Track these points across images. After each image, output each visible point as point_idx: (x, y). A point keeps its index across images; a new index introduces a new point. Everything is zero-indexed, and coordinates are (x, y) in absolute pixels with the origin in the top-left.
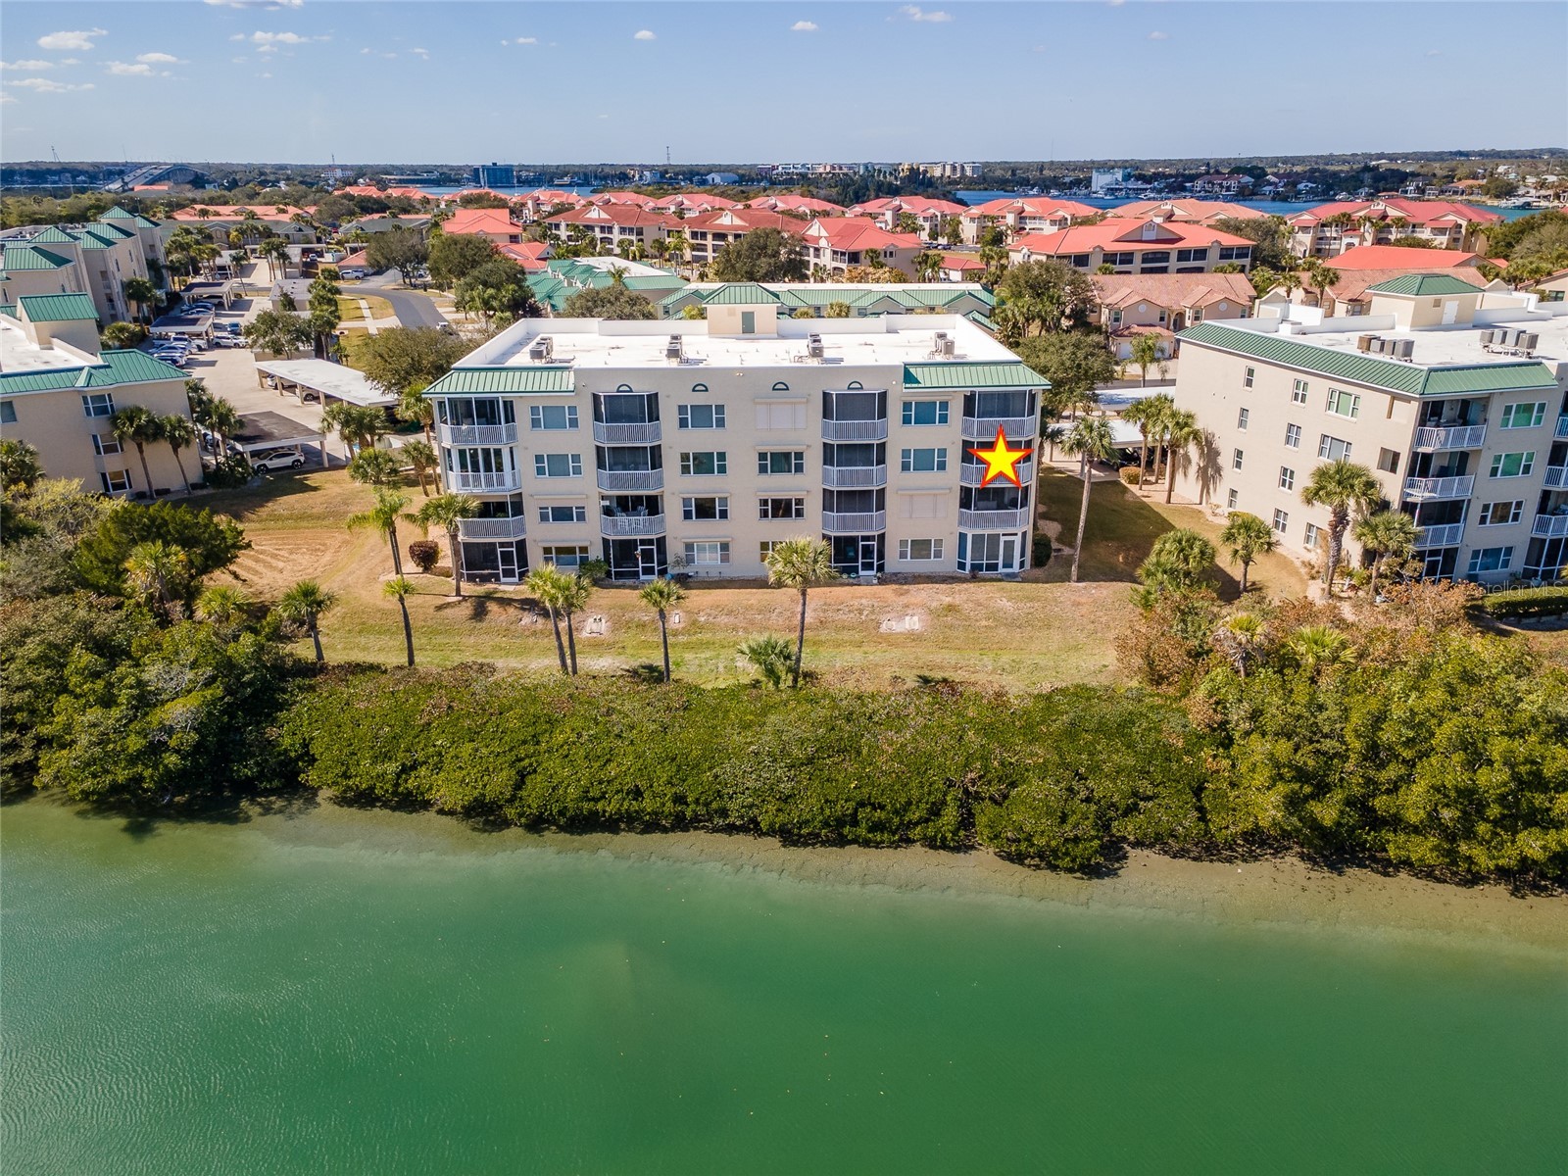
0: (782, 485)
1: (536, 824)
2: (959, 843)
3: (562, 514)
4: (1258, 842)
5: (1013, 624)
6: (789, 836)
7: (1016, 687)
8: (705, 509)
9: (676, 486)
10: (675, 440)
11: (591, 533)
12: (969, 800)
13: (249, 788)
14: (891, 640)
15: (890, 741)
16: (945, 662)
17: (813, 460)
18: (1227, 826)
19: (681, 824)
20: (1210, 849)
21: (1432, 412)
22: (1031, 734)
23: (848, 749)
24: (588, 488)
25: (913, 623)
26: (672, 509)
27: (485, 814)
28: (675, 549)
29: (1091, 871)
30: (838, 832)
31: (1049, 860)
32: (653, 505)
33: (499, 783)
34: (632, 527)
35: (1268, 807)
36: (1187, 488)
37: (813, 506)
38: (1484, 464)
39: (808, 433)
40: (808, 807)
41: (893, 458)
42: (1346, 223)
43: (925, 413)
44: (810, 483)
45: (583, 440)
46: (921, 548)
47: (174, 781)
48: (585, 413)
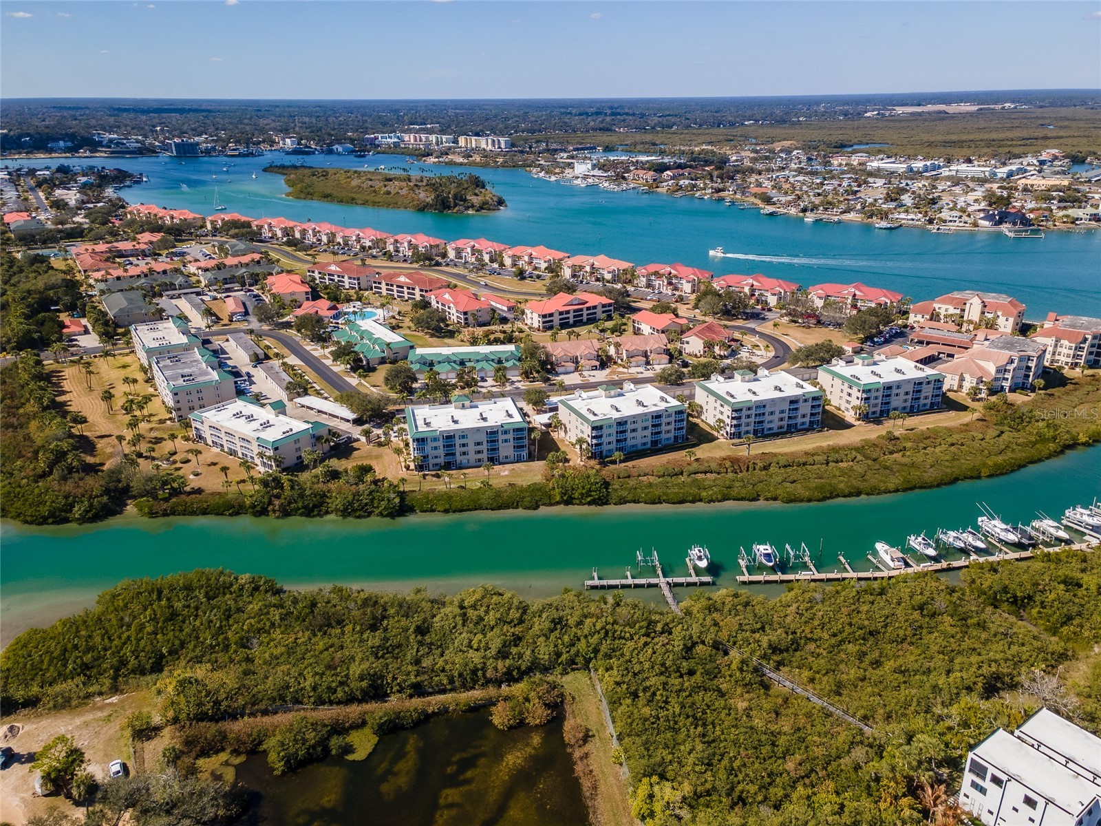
0: (479, 448)
1: (454, 512)
2: (517, 508)
3: (436, 457)
4: (558, 503)
5: (525, 471)
6: (492, 509)
7: (525, 484)
8: (464, 453)
9: (458, 450)
10: (458, 442)
11: (441, 461)
12: (518, 502)
13: (406, 512)
14: (503, 477)
15: (505, 494)
16: (513, 480)
17: (485, 443)
18: (553, 501)
19: (476, 509)
20: (551, 505)
21: (593, 428)
22: (527, 491)
23: (499, 496)
24: (441, 452)
25: (506, 473)
26: (458, 454)
27: (446, 511)
28: (458, 462)
29: (535, 509)
30: (499, 508)
31: (529, 508)
32: (454, 454)
33: (447, 506)
34: (450, 459)
35: (558, 498)
36: (562, 434)
37: (485, 451)
38: (604, 436)
39: (484, 438)
40: (495, 504)
41: (500, 441)
42: (657, 274)
43: (506, 432)
44: (484, 447)
45: (440, 444)
46: (507, 457)
47: (397, 511)
48: (441, 439)
